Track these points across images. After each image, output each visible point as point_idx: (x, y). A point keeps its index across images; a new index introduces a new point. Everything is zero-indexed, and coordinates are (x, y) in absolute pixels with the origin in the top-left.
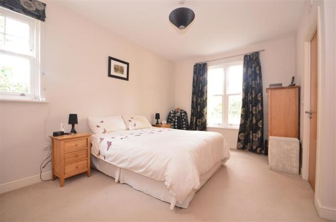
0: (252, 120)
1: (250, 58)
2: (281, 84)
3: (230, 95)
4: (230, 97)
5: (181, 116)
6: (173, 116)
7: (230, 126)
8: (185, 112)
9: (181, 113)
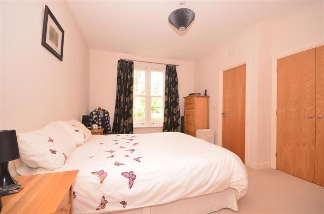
0: (173, 119)
1: (170, 69)
2: (200, 94)
3: (153, 97)
4: (152, 98)
5: (105, 117)
6: (96, 118)
7: (153, 125)
8: (108, 113)
9: (104, 114)
